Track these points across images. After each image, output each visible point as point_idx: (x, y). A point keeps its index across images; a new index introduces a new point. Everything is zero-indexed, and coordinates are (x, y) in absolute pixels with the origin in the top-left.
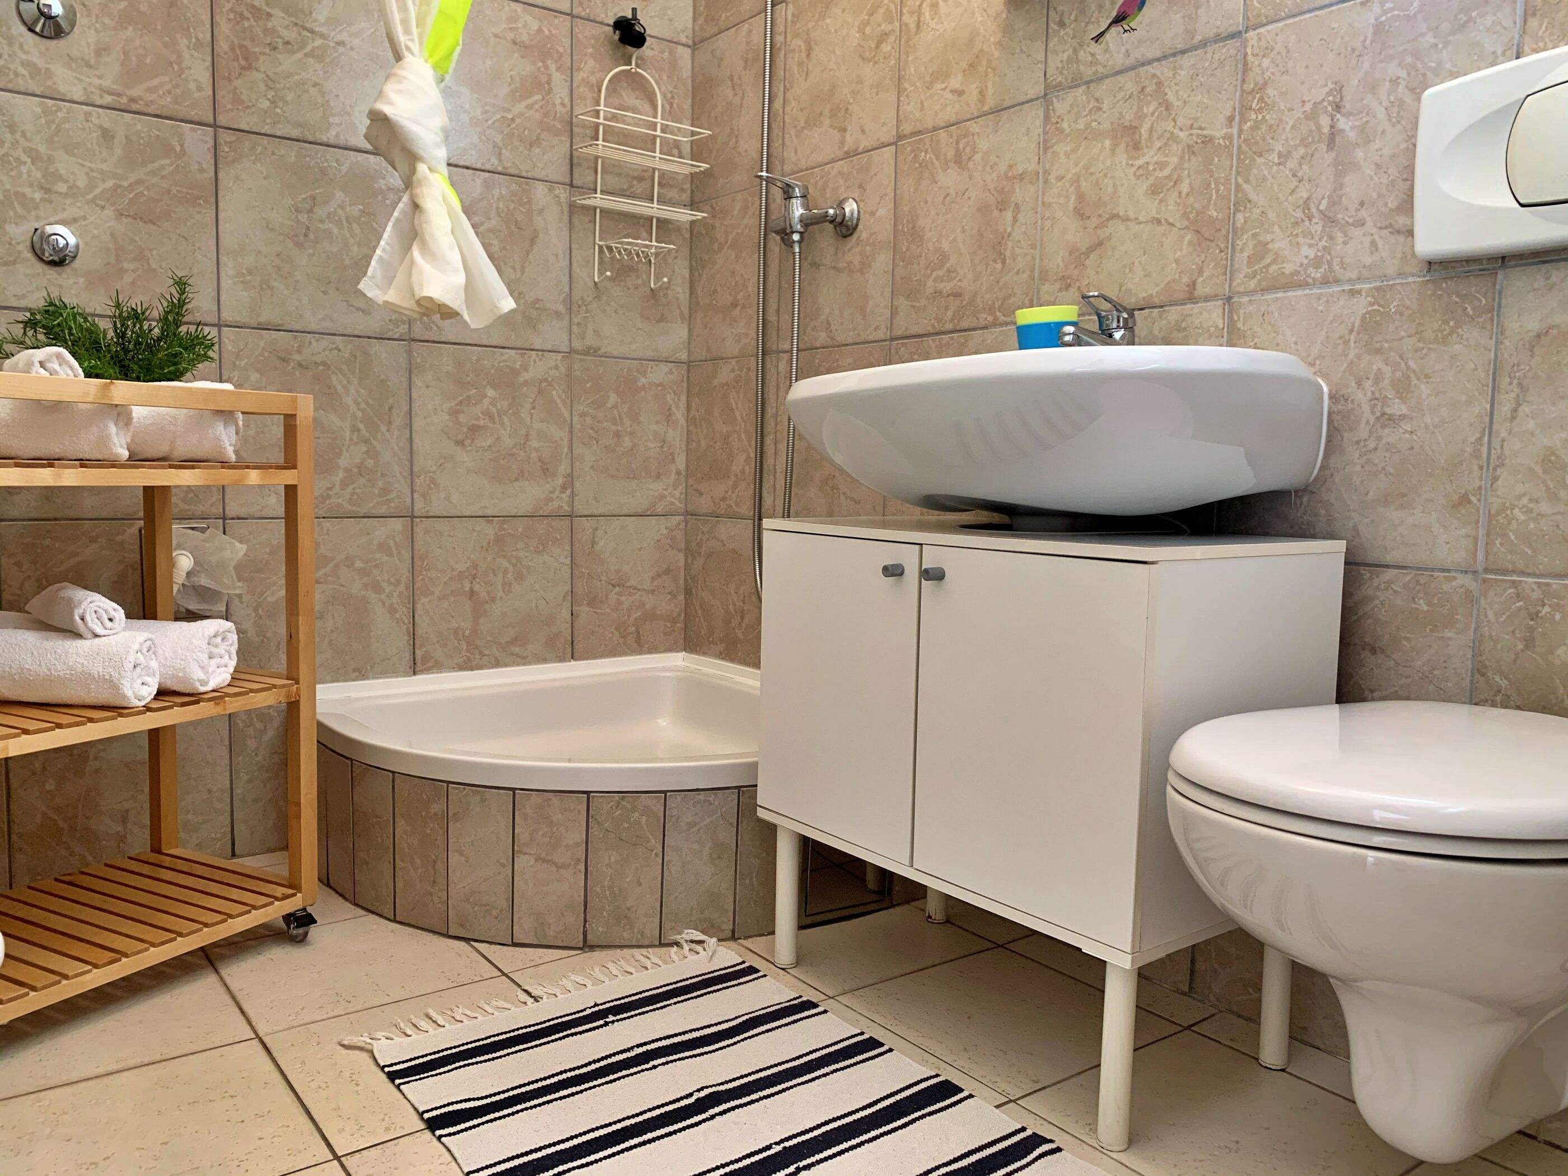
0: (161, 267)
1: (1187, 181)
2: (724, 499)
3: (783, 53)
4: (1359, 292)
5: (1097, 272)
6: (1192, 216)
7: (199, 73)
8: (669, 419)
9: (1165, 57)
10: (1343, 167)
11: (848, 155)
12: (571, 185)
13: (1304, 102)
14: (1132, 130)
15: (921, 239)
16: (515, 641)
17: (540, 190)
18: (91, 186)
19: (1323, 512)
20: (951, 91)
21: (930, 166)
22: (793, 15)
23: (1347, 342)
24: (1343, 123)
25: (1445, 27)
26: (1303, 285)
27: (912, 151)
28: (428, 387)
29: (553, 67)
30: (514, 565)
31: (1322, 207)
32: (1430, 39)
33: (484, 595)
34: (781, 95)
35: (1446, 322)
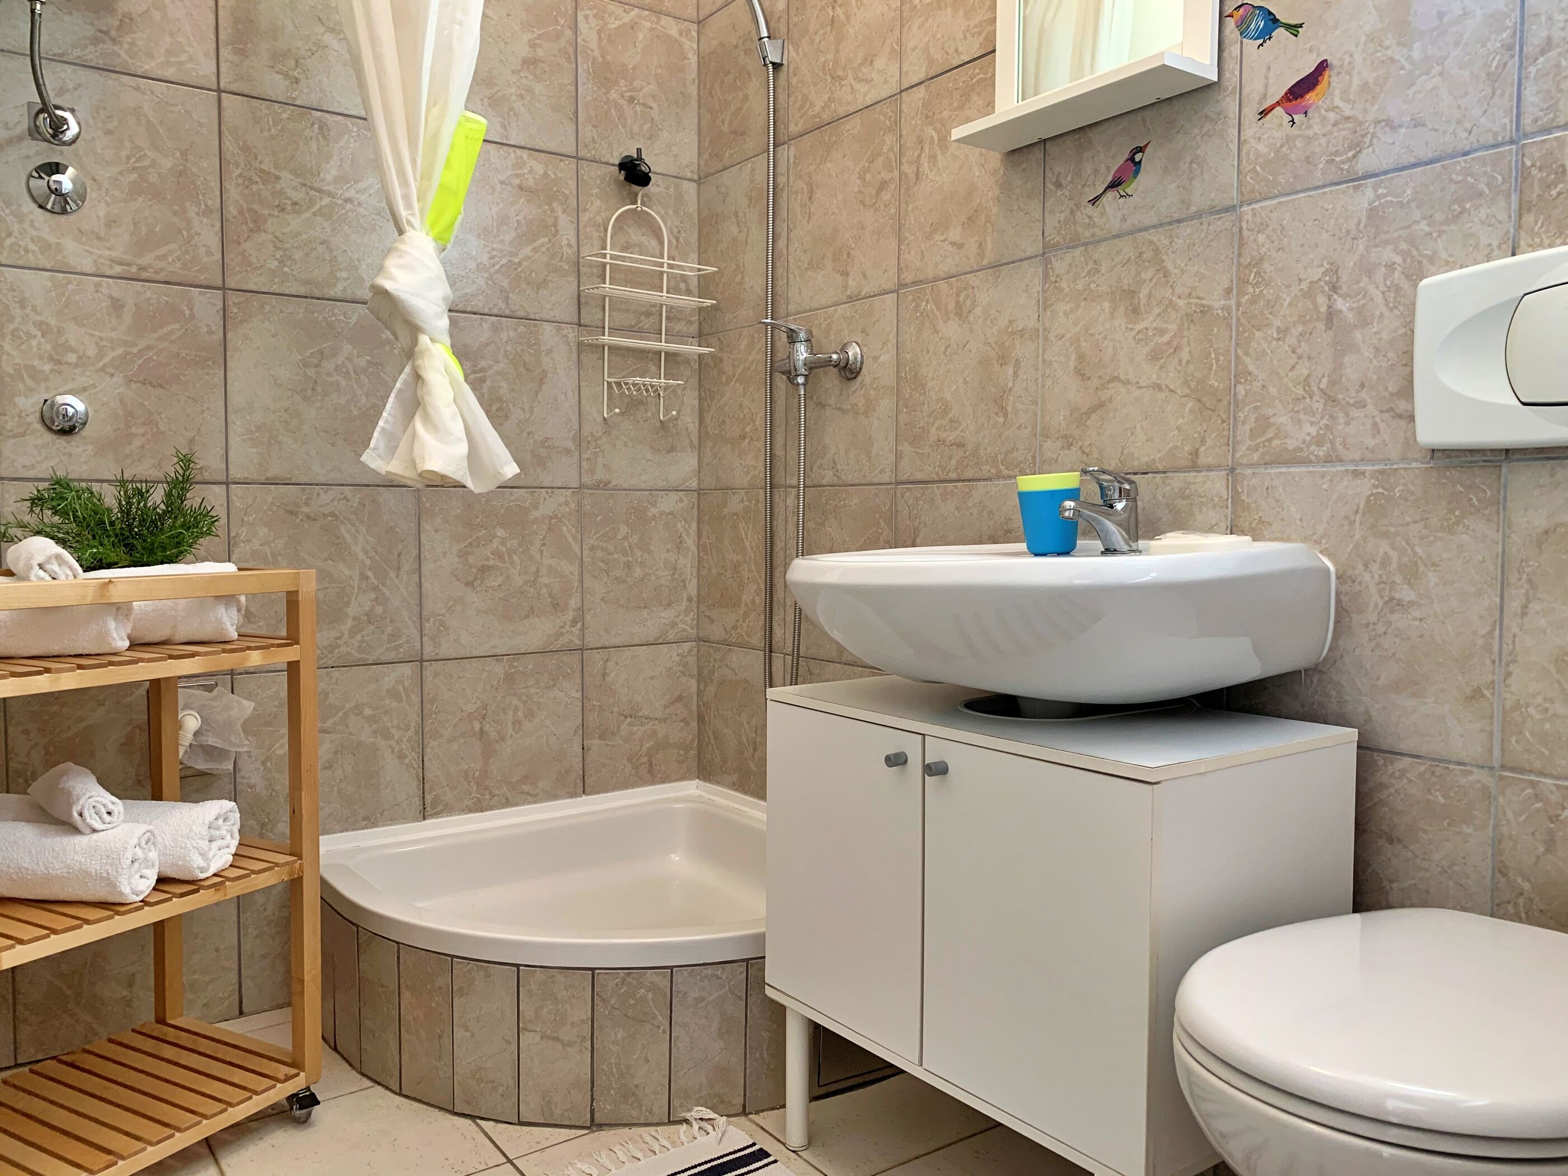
0: (170, 429)
1: (1187, 349)
2: (735, 628)
3: (785, 193)
4: (1363, 473)
5: (1099, 434)
6: (1193, 385)
7: (209, 237)
8: (679, 544)
9: (1161, 225)
10: (1342, 348)
11: (850, 300)
12: (580, 325)
13: (1300, 280)
14: (1132, 293)
15: (924, 386)
16: (525, 778)
17: (548, 329)
18: (101, 355)
19: (1333, 693)
20: (951, 243)
21: (931, 316)
22: (795, 156)
23: (1352, 523)
24: (1340, 304)
25: (1439, 217)
26: (1306, 462)
27: (914, 299)
28: (436, 531)
29: (559, 209)
30: (525, 703)
31: (1323, 385)
32: (1424, 226)
33: (493, 735)
34: (784, 234)
35: (1451, 511)
